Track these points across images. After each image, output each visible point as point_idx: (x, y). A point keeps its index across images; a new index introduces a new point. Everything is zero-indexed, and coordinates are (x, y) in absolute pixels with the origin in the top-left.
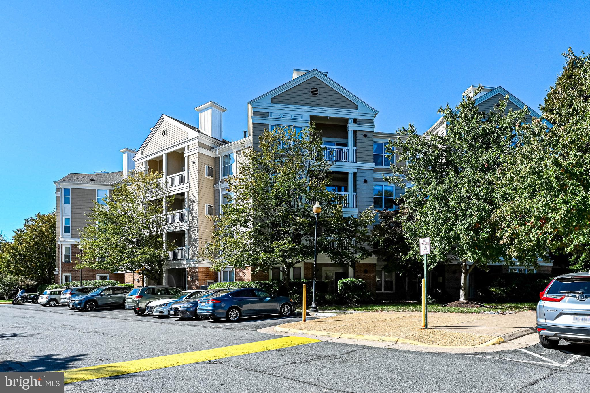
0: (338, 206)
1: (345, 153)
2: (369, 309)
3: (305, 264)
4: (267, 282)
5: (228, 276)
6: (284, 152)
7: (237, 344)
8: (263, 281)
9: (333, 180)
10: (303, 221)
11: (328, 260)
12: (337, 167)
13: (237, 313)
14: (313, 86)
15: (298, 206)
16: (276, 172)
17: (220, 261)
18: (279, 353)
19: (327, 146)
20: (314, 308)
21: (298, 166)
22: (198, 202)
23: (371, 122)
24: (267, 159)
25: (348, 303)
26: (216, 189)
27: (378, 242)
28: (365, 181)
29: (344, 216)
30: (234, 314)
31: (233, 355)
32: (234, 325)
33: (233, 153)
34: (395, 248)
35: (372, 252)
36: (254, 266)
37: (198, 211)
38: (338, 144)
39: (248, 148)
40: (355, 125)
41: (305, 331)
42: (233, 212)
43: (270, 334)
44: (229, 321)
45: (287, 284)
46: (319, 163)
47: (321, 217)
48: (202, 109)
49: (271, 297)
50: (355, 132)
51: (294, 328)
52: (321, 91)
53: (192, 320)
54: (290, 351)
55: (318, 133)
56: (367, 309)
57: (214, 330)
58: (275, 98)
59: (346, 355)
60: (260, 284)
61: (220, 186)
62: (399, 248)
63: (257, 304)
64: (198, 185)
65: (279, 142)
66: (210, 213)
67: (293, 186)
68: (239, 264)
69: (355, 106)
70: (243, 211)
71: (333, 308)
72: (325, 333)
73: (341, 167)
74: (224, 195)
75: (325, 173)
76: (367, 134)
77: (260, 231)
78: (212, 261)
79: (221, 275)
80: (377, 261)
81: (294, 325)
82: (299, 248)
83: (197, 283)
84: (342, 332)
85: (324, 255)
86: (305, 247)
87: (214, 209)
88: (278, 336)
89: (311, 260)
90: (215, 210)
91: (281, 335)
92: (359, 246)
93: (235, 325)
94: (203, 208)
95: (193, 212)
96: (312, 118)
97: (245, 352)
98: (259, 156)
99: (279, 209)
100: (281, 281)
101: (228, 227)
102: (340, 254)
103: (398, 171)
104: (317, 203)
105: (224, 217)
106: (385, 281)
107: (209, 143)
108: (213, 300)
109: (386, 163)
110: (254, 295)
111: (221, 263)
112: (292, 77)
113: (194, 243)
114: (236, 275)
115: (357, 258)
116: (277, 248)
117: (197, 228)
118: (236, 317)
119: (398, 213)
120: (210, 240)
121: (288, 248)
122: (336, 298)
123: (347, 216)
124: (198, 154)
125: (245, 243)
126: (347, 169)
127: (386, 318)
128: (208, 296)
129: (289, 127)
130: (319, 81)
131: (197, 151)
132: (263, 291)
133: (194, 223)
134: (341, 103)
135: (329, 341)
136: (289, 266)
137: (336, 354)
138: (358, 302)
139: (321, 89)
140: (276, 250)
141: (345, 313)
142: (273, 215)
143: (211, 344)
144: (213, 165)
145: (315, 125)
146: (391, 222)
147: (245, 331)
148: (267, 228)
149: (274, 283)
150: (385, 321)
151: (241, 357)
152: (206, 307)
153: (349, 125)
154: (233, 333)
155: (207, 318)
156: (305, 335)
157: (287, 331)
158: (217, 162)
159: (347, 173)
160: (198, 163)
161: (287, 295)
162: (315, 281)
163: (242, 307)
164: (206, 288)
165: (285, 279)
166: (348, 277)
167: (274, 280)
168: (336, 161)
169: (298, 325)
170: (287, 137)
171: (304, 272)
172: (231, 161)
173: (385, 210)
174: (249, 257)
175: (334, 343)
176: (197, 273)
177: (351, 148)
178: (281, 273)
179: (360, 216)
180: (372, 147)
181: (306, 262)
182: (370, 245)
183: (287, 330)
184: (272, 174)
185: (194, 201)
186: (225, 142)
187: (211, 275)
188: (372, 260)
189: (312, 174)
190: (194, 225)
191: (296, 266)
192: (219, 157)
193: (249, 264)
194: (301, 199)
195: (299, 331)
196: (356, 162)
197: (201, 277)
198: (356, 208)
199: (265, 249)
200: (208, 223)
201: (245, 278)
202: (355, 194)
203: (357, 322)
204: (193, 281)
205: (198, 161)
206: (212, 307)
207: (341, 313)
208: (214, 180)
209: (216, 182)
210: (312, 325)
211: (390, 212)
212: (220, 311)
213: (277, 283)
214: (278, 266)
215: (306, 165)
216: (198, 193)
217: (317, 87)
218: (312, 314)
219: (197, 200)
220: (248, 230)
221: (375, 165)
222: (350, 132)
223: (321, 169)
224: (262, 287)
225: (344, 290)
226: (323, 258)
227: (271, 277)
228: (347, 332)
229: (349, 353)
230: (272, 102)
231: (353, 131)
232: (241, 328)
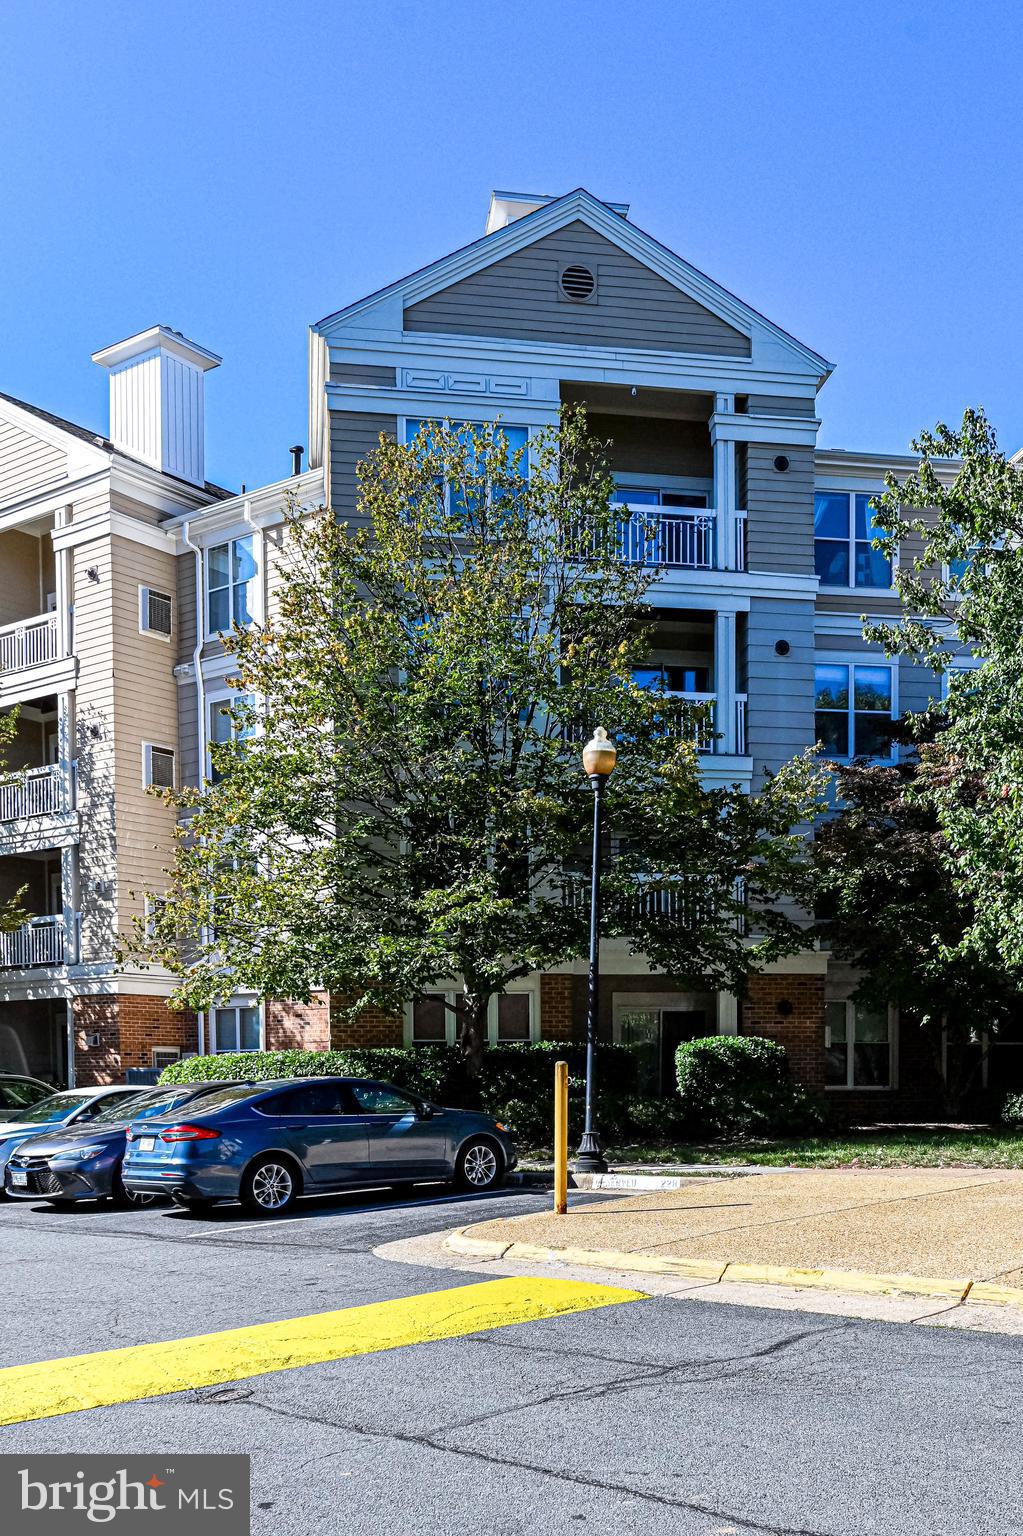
0: (682, 747)
1: (699, 532)
2: (812, 1159)
3: (546, 981)
4: (395, 1052)
5: (235, 1030)
6: (460, 530)
7: (300, 1312)
8: (378, 1047)
9: (655, 641)
10: (542, 808)
11: (640, 965)
12: (672, 589)
13: (283, 1180)
14: (569, 261)
15: (517, 745)
16: (431, 610)
17: (207, 970)
18: (483, 1351)
19: (632, 507)
20: (592, 1155)
21: (518, 585)
22: (112, 735)
23: (803, 409)
24: (394, 559)
25: (720, 1132)
26: (183, 682)
27: (839, 889)
28: (782, 648)
29: (707, 787)
30: (272, 1186)
31: (293, 1364)
32: (272, 1228)
33: (249, 536)
34: (906, 915)
35: (815, 931)
36: (344, 991)
37: (113, 771)
38: (670, 500)
39: (313, 516)
40: (745, 421)
41: (573, 1253)
42: (259, 773)
43: (430, 1268)
44: (251, 1211)
45: (477, 1061)
46: (600, 574)
47: (612, 791)
48: (120, 358)
49: (419, 1115)
50: (741, 448)
51: (526, 1241)
52: (603, 281)
53: (101, 1207)
54: (527, 1341)
55: (597, 449)
56: (803, 1158)
57: (198, 1250)
58: (422, 307)
59: (766, 1359)
60: (369, 1060)
61: (200, 670)
62: (918, 913)
63: (362, 1144)
64: (110, 664)
65: (440, 486)
66: (160, 777)
67: (503, 666)
68: (283, 982)
69: (741, 343)
70: (301, 770)
71: (663, 1155)
72: (657, 1262)
73: (687, 589)
74: (215, 706)
75: (626, 614)
76: (790, 456)
77: (365, 848)
78: (174, 970)
79: (207, 1028)
80: (830, 966)
81: (523, 1226)
82: (522, 914)
83: (113, 1057)
84: (726, 1255)
85: (624, 943)
86: (547, 910)
87: (178, 762)
88: (462, 1273)
89: (572, 965)
90: (182, 765)
91: (477, 1269)
92: (757, 907)
93: (279, 1227)
94: (133, 757)
95: (95, 774)
96: (570, 391)
97: (341, 1346)
98: (360, 546)
99: (444, 758)
100: (452, 1049)
101: (235, 834)
102: (688, 941)
103: (923, 600)
104: (600, 733)
105: (222, 794)
106: (858, 1047)
107: (151, 495)
108: (187, 1126)
109: (862, 578)
110: (353, 1106)
111: (210, 979)
112: (485, 222)
113: (101, 902)
114: (267, 1025)
115: (755, 957)
116: (437, 914)
117: (112, 838)
118: (281, 1195)
119: (915, 776)
120: (168, 887)
121: (481, 914)
122: (671, 1116)
123: (717, 786)
124: (108, 540)
125: (307, 897)
126: (709, 599)
127: (889, 1195)
128: (161, 1111)
129: (479, 427)
130: (594, 238)
131: (105, 529)
132: (382, 1087)
133: (99, 818)
134: (684, 329)
135: (680, 1296)
136: (483, 986)
137: (721, 1354)
138: (758, 1129)
139: (602, 271)
140: (438, 925)
141: (715, 1174)
142: (417, 785)
143: (192, 1312)
144: (172, 586)
145: (585, 416)
146: (887, 812)
147: (326, 1255)
148: (392, 836)
149: (425, 1057)
150: (891, 1206)
151: (328, 1370)
152: (159, 1156)
153: (717, 419)
154: (278, 1263)
155: (161, 1201)
156: (577, 1270)
157: (498, 1253)
158: (187, 573)
159: (709, 617)
160: (109, 576)
161: (476, 1104)
162: (595, 1048)
163: (303, 1155)
164: (150, 1078)
165: (467, 1041)
166: (714, 1031)
167: (423, 1045)
168: (668, 567)
169: (538, 1229)
170: (471, 466)
171: (543, 1012)
172: (243, 570)
173: (861, 763)
174: (328, 951)
175: (700, 1306)
176: (113, 1017)
177: (725, 512)
178: (451, 1018)
179: (769, 788)
180: (808, 509)
181: (554, 970)
182: (805, 904)
183: (497, 1248)
184: (412, 619)
185: (95, 732)
186: (218, 494)
187: (167, 1028)
188: (811, 961)
189: (572, 620)
190: (97, 827)
191: (513, 987)
192: (192, 554)
193: (329, 982)
194: (530, 718)
195: (547, 1255)
196: (746, 570)
197: (129, 1033)
198: (747, 754)
199: (390, 919)
200: (152, 821)
201: (307, 1037)
202: (743, 697)
203: (777, 1214)
204: (98, 1050)
205: (109, 567)
206: (182, 1157)
207: (700, 1175)
208: (174, 647)
209: (182, 656)
210: (599, 1228)
211: (884, 770)
212: (216, 1171)
213: (436, 1056)
214: (440, 986)
215: (547, 582)
216: (111, 700)
217: (589, 264)
218: (585, 1180)
219: (108, 727)
220: (318, 844)
221: (822, 582)
222: (720, 448)
223: (611, 598)
224: (375, 1072)
225: (700, 1082)
226: (621, 956)
227: (409, 1033)
228: (748, 1259)
229: (778, 1346)
230: (408, 325)
231: (731, 446)
232: (307, 1240)
